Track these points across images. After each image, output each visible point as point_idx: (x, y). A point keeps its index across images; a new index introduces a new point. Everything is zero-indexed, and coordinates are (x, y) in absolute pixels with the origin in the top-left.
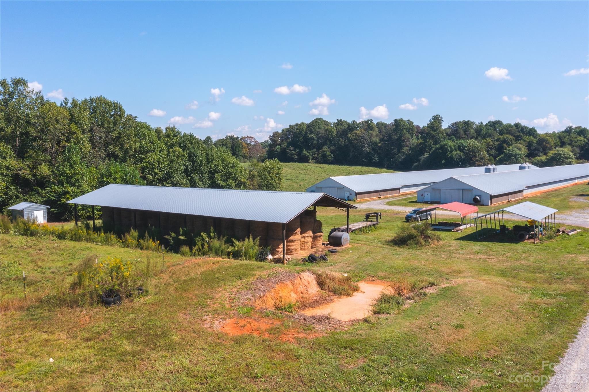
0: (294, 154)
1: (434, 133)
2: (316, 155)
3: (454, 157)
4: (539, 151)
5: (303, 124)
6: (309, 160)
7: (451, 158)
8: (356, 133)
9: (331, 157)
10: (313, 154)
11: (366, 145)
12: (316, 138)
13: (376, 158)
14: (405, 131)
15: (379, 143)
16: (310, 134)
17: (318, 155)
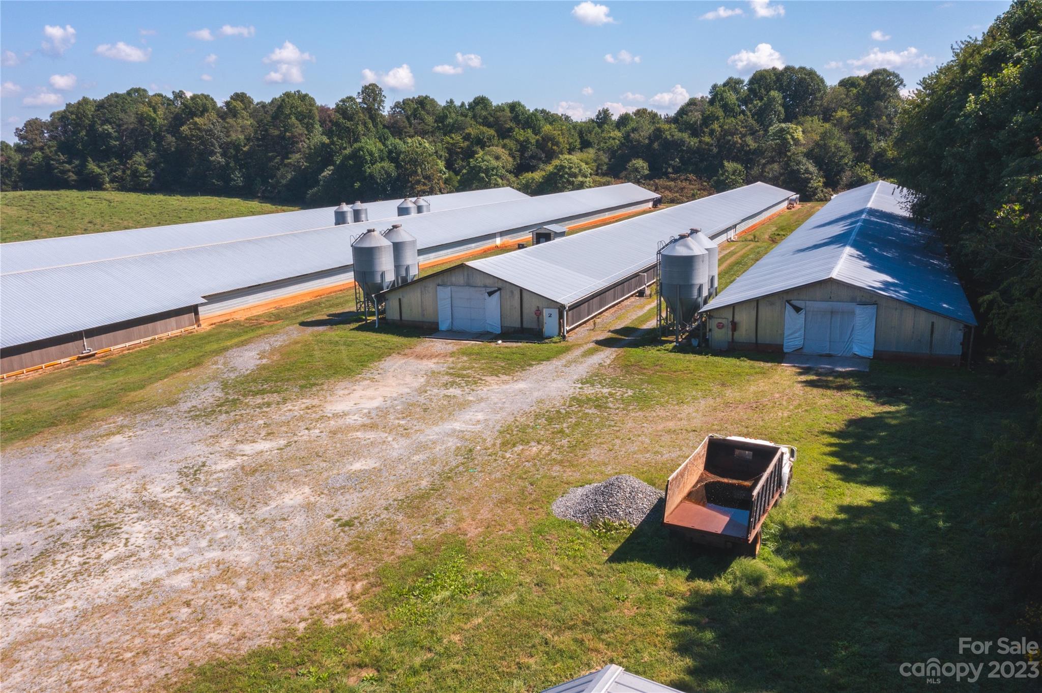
0: (69, 171)
1: (348, 124)
2: (119, 173)
3: (377, 175)
4: (540, 159)
5: (85, 101)
6: (103, 183)
7: (371, 176)
8: (195, 124)
9: (150, 176)
10: (112, 171)
11: (218, 150)
12: (115, 134)
13: (238, 178)
14: (293, 118)
15: (245, 145)
16: (102, 124)
17: (124, 172)
